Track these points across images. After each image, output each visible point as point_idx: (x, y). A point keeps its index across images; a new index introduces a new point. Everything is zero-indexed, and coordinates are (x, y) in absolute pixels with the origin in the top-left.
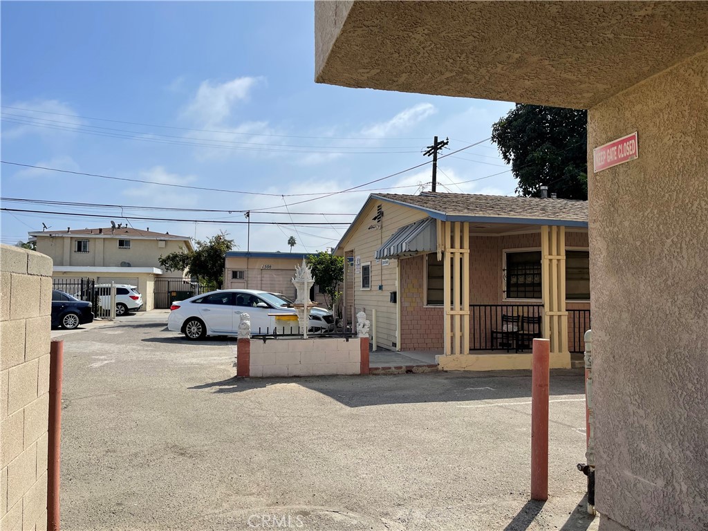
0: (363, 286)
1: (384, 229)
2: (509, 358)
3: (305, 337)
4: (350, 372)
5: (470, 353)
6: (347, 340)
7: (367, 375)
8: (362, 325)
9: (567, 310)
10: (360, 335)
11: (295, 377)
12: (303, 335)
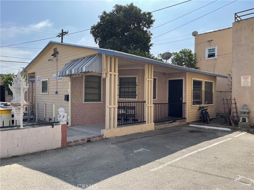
0: (42, 92)
1: (59, 61)
2: (133, 128)
3: (22, 127)
4: (55, 147)
5: (117, 127)
6: (53, 127)
7: (66, 147)
8: (62, 117)
9: (153, 104)
10: (61, 123)
11: (14, 157)
12: (20, 126)
